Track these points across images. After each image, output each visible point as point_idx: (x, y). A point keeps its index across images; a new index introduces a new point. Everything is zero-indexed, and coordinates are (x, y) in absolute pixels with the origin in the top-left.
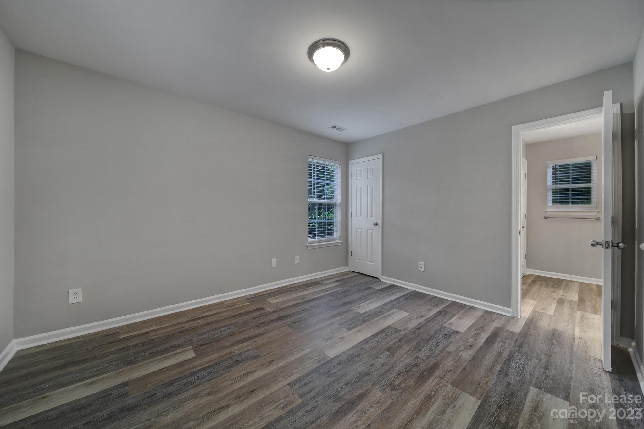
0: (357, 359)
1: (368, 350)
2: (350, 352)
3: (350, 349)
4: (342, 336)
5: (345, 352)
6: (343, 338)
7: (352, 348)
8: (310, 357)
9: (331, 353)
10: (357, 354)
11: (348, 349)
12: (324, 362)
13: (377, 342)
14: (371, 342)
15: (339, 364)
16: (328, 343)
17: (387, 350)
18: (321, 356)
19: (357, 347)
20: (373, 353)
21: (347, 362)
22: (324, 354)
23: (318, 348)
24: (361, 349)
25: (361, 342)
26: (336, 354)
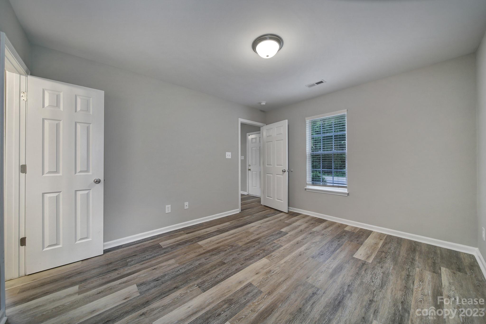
0: (247, 258)
1: (238, 263)
2: (251, 261)
3: (251, 264)
4: (258, 275)
5: (255, 262)
6: (257, 274)
7: (249, 265)
8: (278, 258)
9: (264, 261)
10: (247, 260)
11: (253, 263)
12: (268, 256)
13: (229, 270)
14: (234, 270)
15: (259, 255)
16: (269, 268)
17: (224, 263)
18: (271, 259)
19: (246, 265)
20: (235, 261)
21: (254, 256)
22: (269, 260)
23: (275, 264)
24: (243, 264)
25: (242, 270)
26: (261, 260)
